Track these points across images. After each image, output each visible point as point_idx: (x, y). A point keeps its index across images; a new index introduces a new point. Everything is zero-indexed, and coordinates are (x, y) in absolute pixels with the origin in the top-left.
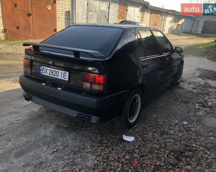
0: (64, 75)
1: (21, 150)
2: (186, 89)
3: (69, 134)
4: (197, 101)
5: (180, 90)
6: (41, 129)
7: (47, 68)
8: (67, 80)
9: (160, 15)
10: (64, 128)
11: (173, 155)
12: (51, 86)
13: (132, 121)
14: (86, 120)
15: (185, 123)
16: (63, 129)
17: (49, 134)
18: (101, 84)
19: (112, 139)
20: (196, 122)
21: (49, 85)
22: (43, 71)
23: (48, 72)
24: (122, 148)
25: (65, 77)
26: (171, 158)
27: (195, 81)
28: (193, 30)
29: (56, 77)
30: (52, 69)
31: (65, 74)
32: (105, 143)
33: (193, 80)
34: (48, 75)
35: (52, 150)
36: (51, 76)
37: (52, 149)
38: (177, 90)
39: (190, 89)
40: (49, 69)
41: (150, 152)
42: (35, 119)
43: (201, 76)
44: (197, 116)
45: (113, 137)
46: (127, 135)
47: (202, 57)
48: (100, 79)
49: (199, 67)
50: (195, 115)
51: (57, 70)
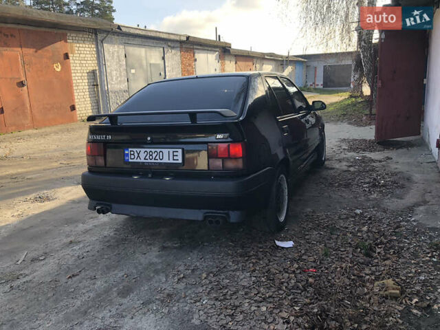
0: (174, 156)
1: (124, 287)
2: (338, 169)
3: (189, 254)
4: (362, 181)
5: (329, 171)
6: (137, 255)
7: (138, 150)
8: (180, 161)
9: (251, 63)
10: (175, 248)
11: (360, 252)
12: (152, 178)
13: (282, 219)
14: (221, 220)
15: (358, 211)
16: (175, 250)
17: (155, 260)
18: (239, 158)
19: (260, 248)
20: (373, 208)
21: (147, 177)
22: (132, 157)
23: (142, 155)
24: (281, 257)
25: (175, 158)
26: (359, 257)
27: (345, 156)
28: (309, 84)
29: (159, 161)
30: (148, 150)
31: (175, 154)
32: (254, 255)
33: (343, 156)
34: (143, 160)
35: (176, 278)
36: (149, 161)
37: (174, 276)
38: (325, 173)
39: (345, 168)
40: (143, 150)
41: (326, 255)
42: (117, 244)
43: (351, 149)
44: (372, 200)
45: (260, 245)
46: (281, 241)
47: (339, 123)
48: (237, 149)
49: (342, 138)
50: (368, 200)
51: (158, 150)
